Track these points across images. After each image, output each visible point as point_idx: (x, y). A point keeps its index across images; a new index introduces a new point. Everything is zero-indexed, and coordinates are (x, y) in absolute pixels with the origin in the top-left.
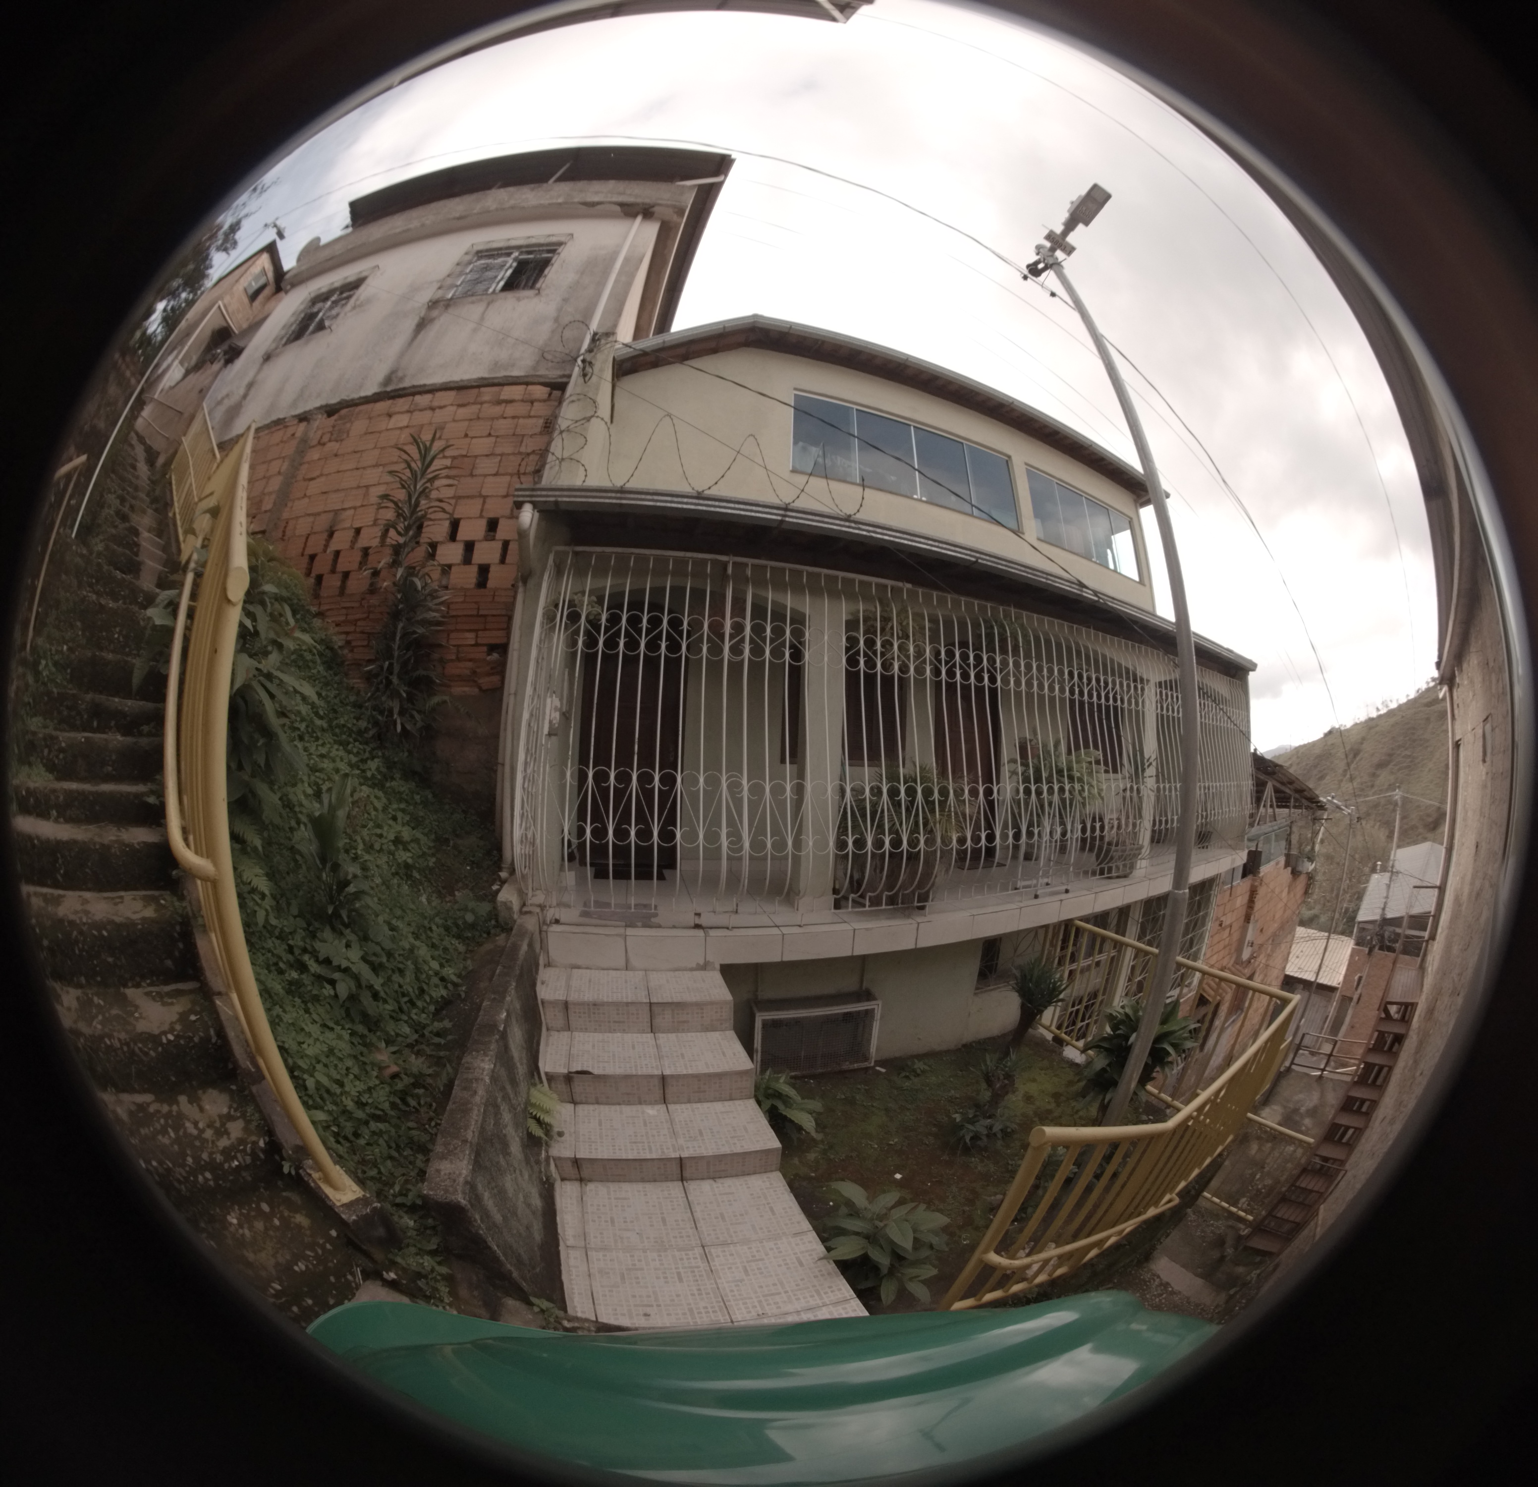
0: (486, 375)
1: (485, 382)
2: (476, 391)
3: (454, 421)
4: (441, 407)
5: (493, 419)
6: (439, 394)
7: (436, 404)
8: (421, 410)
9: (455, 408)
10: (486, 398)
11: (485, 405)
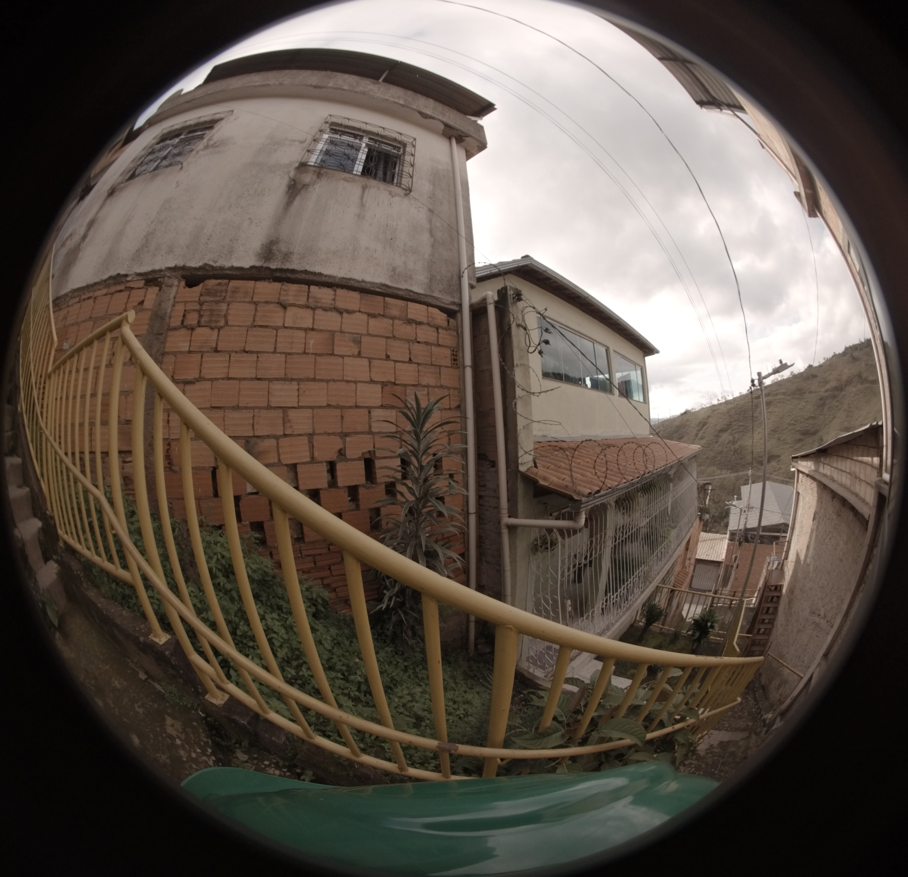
0: (388, 283)
1: (389, 291)
2: (380, 299)
3: (369, 335)
4: (349, 312)
5: (408, 341)
6: (340, 292)
7: (340, 305)
8: (325, 309)
9: (365, 317)
10: (395, 312)
11: (396, 322)
